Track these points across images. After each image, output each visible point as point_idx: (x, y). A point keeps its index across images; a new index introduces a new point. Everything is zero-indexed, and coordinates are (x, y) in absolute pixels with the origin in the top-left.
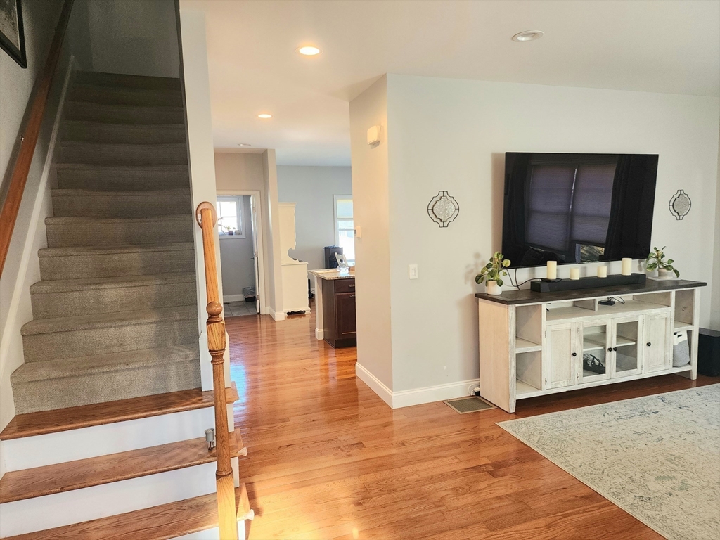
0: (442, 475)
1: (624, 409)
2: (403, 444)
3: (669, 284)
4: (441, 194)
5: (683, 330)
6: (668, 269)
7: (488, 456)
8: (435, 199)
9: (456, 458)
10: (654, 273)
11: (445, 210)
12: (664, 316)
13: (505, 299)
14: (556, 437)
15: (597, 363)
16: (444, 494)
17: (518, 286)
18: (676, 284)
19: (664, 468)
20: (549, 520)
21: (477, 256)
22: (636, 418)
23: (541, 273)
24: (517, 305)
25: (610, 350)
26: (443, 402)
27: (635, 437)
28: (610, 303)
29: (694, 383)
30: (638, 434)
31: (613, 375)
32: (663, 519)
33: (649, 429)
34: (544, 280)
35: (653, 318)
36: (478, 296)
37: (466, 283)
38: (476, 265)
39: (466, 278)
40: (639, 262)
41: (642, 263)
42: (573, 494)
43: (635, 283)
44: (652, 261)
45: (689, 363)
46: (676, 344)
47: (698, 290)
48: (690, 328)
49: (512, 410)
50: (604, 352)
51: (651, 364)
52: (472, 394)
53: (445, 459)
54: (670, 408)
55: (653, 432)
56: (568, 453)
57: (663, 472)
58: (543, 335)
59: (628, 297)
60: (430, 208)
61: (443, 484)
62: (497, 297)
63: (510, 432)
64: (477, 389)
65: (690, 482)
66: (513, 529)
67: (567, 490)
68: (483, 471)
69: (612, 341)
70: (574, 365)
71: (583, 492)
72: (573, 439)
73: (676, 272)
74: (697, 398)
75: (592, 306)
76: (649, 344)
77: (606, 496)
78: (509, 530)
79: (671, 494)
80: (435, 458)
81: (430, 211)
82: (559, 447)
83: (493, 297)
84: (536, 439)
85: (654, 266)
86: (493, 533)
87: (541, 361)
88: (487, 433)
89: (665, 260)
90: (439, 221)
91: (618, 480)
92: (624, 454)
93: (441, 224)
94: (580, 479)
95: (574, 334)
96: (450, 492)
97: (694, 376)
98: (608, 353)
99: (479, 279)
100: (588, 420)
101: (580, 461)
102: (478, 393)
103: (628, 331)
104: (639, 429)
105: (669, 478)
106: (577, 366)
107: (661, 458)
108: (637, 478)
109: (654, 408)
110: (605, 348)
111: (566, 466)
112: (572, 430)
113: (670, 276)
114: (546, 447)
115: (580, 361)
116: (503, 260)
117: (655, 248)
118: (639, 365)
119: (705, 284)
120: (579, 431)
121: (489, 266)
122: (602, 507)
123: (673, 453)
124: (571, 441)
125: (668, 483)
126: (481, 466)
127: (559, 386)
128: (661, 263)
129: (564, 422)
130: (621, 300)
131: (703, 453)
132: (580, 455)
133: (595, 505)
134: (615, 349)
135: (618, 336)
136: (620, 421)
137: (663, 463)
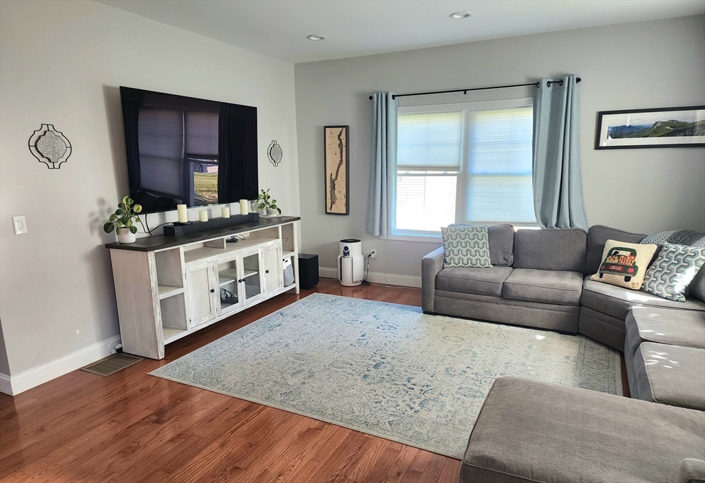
0: (102, 444)
1: (257, 329)
2: (42, 429)
3: (275, 220)
4: (45, 128)
5: (288, 257)
6: (273, 208)
7: (148, 408)
8: (38, 134)
9: (114, 421)
10: (263, 212)
11: (54, 147)
12: (276, 246)
13: (143, 246)
14: (209, 368)
15: (229, 295)
16: (109, 462)
17: (150, 232)
18: (280, 220)
19: (295, 365)
20: (221, 440)
21: (102, 202)
22: (267, 333)
23: (172, 217)
24: (156, 251)
25: (240, 281)
26: (81, 370)
27: (269, 348)
28: (233, 241)
29: (298, 297)
30: (272, 345)
31: (244, 303)
32: (304, 403)
33: (278, 339)
34: (176, 224)
35: (267, 249)
36: (109, 246)
37: (92, 234)
38: (102, 212)
39: (92, 228)
40: (251, 203)
41: (253, 204)
42: (235, 411)
43: (251, 221)
44: (261, 201)
45: (294, 282)
46: (285, 268)
47: (295, 223)
48: (292, 254)
49: (161, 356)
50: (235, 284)
51: (271, 287)
52: (114, 352)
53: (101, 427)
54: (288, 319)
55: (280, 341)
56: (222, 379)
57: (295, 369)
58: (184, 277)
59: (246, 234)
60: (32, 143)
61: (106, 452)
62: (132, 245)
63: (165, 377)
64: (118, 347)
65: (314, 369)
66: (191, 462)
67: (229, 409)
68: (148, 423)
69: (241, 274)
70: (213, 300)
71: (242, 406)
72: (223, 366)
73: (279, 210)
74: (303, 307)
75: (221, 245)
76: (267, 272)
77: (260, 402)
78: (188, 465)
79: (304, 383)
80: (88, 430)
81: (33, 149)
82: (213, 376)
83: (129, 245)
84: (191, 376)
85: (262, 206)
86: (173, 475)
87: (184, 303)
88: (141, 386)
89: (270, 201)
90: (46, 161)
91: (266, 386)
92: (265, 364)
93: (51, 165)
94: (237, 396)
95: (211, 272)
96: (116, 458)
97: (298, 291)
98: (239, 284)
99: (108, 227)
100: (231, 346)
101: (234, 382)
102: (120, 351)
103: (252, 263)
104: (272, 341)
105: (300, 372)
106: (215, 300)
107: (291, 359)
108: (279, 379)
109: (277, 322)
110: (236, 280)
111: (224, 390)
112: (221, 358)
113: (275, 214)
114: (202, 380)
115: (218, 296)
116: (132, 206)
117: (262, 190)
118: (262, 291)
119: (299, 218)
120: (226, 357)
121: (118, 213)
122: (259, 412)
123: (298, 352)
124: (222, 368)
125: (301, 376)
126: (143, 419)
127: (202, 322)
128: (268, 203)
129: (212, 353)
130: (242, 237)
131: (317, 346)
132: (232, 377)
133: (254, 412)
134: (244, 280)
135: (245, 269)
136: (256, 339)
137: (293, 362)
